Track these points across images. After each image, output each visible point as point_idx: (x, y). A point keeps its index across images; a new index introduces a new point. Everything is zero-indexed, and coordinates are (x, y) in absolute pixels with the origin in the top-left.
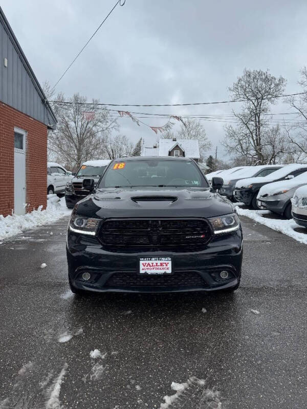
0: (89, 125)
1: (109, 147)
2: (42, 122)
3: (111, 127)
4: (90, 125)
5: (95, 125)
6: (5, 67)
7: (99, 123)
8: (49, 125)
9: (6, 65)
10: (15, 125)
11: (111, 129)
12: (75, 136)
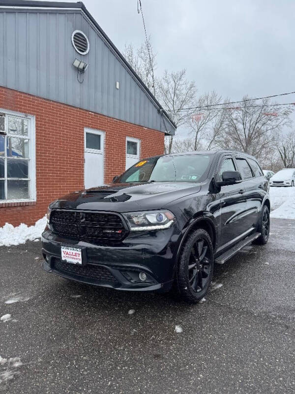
0: (257, 125)
1: (281, 144)
2: (159, 129)
3: (282, 123)
4: (259, 125)
5: (264, 124)
6: (117, 89)
7: (269, 122)
8: (166, 132)
9: (118, 87)
10: (127, 135)
11: (282, 126)
12: (242, 137)
